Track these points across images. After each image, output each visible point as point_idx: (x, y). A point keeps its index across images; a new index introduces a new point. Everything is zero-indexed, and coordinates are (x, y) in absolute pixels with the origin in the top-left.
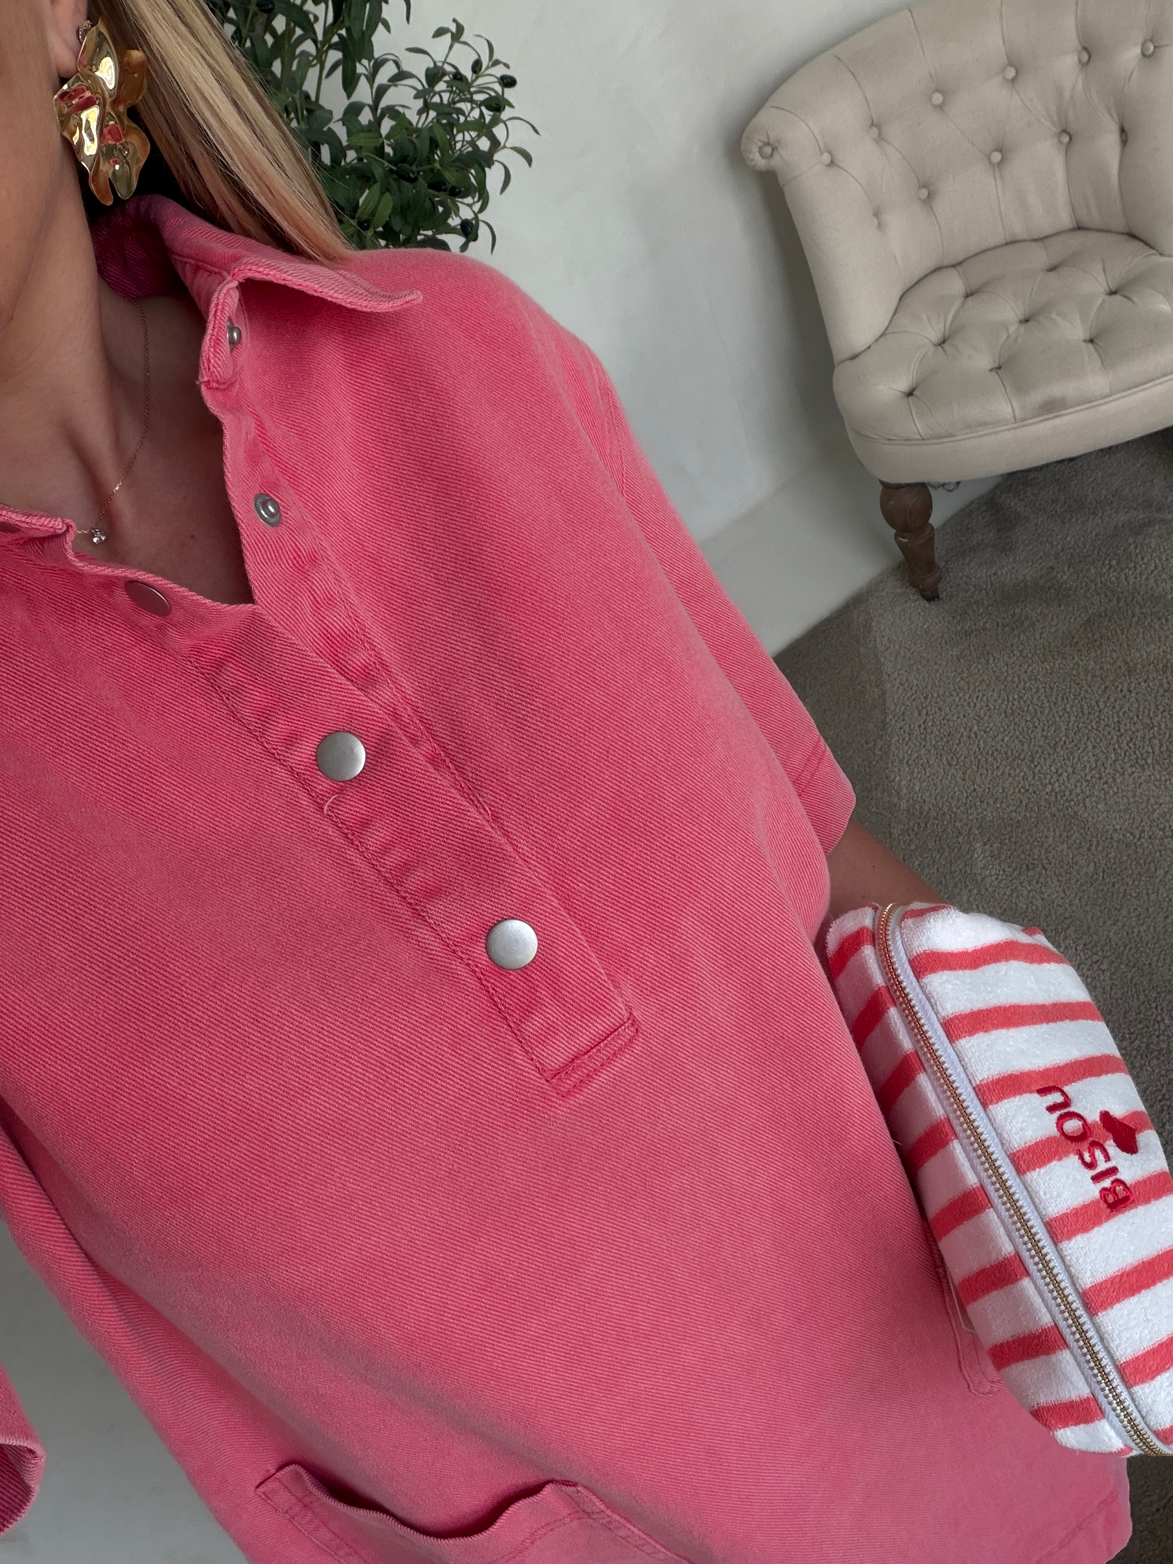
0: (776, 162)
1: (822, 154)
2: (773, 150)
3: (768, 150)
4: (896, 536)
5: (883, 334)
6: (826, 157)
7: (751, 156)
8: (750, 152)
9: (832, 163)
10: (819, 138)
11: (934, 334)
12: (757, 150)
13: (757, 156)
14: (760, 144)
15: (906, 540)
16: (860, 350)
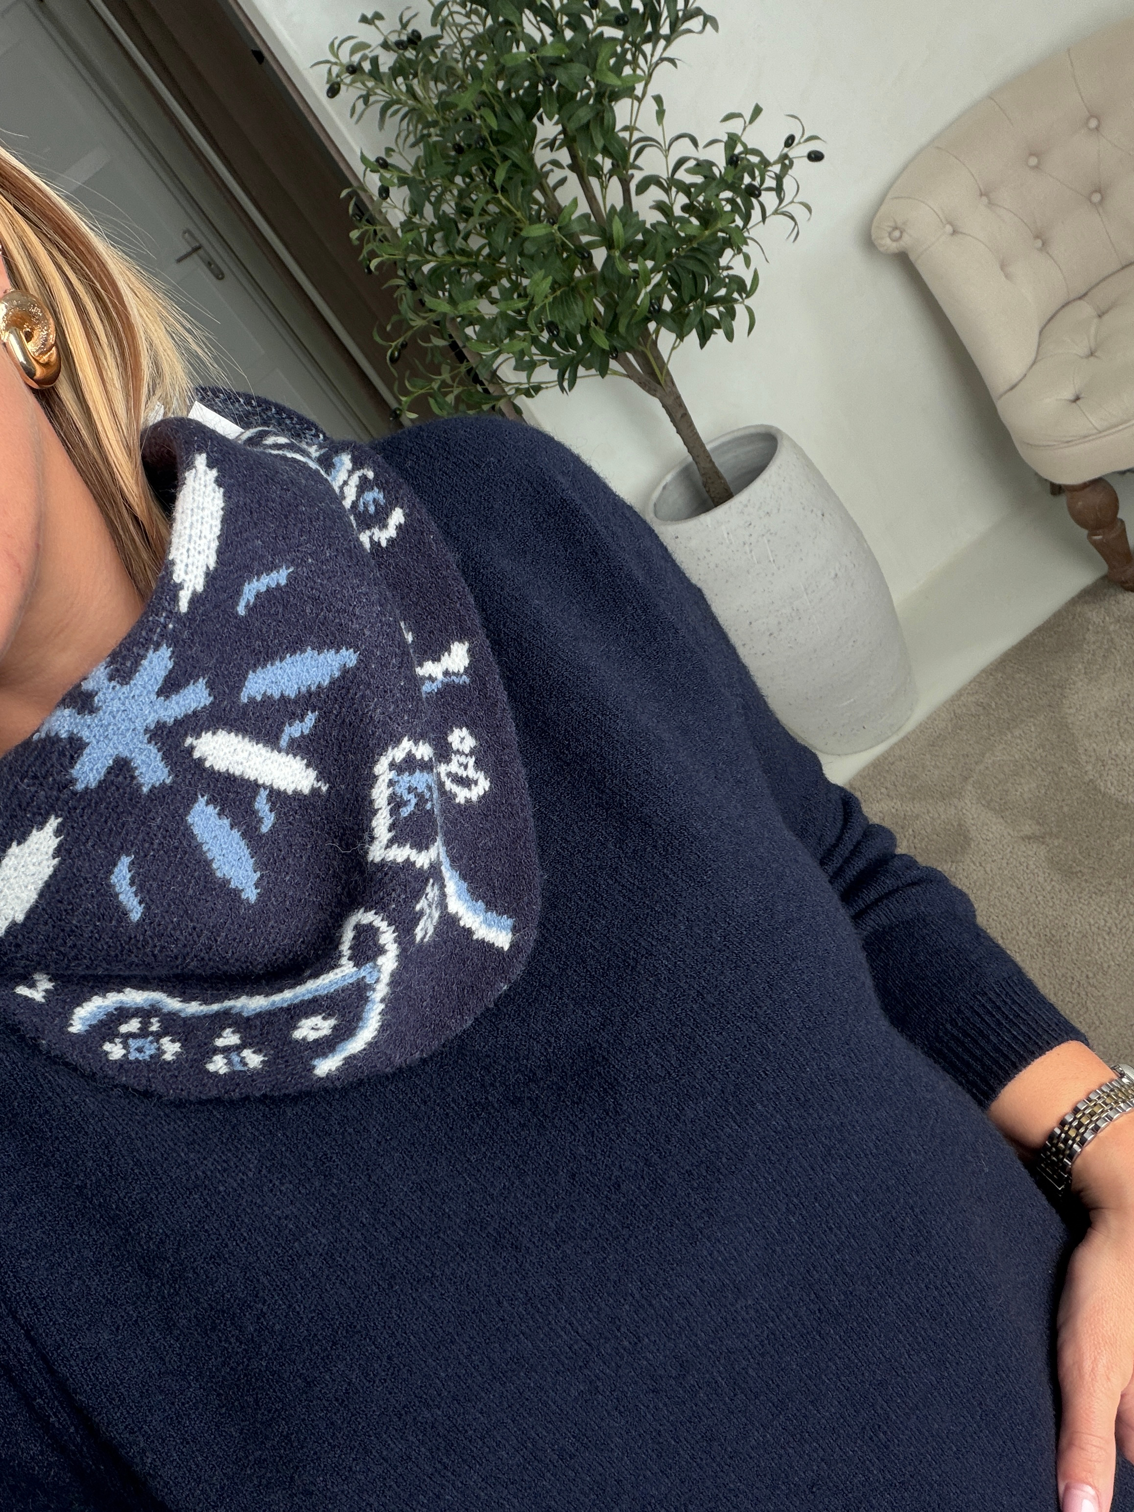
0: (907, 241)
1: (944, 227)
2: (901, 233)
3: (897, 234)
4: (1089, 536)
5: (1034, 363)
6: (949, 229)
7: (883, 242)
8: (882, 238)
9: (955, 232)
10: (940, 213)
11: (1081, 349)
12: (887, 235)
13: (887, 241)
14: (889, 229)
15: (1100, 537)
16: (1017, 380)
